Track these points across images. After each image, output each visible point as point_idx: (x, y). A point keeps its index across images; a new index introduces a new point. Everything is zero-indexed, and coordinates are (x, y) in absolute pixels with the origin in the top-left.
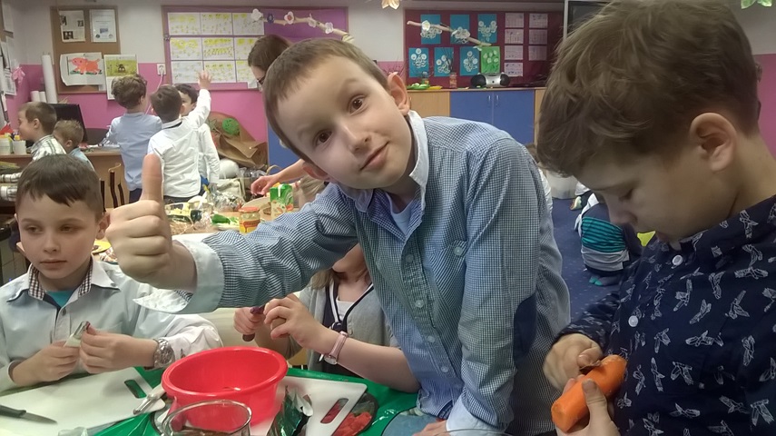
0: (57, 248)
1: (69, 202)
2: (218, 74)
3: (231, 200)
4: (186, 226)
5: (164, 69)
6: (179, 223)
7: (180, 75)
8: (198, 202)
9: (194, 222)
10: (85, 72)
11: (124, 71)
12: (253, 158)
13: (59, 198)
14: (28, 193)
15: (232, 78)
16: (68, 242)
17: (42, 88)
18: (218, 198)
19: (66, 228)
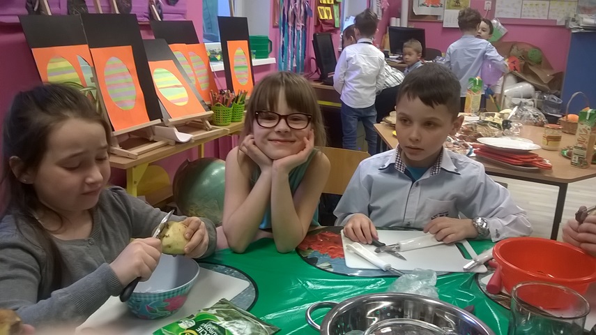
0: (419, 138)
1: (434, 104)
2: (533, 12)
3: (534, 116)
4: (497, 132)
5: (490, 5)
6: (492, 128)
7: (502, 11)
8: (508, 114)
9: (504, 129)
10: (430, 5)
11: (459, 6)
12: (549, 84)
13: (427, 101)
14: (406, 95)
15: (544, 16)
16: (428, 135)
17: (399, 16)
18: (524, 113)
19: (429, 124)
